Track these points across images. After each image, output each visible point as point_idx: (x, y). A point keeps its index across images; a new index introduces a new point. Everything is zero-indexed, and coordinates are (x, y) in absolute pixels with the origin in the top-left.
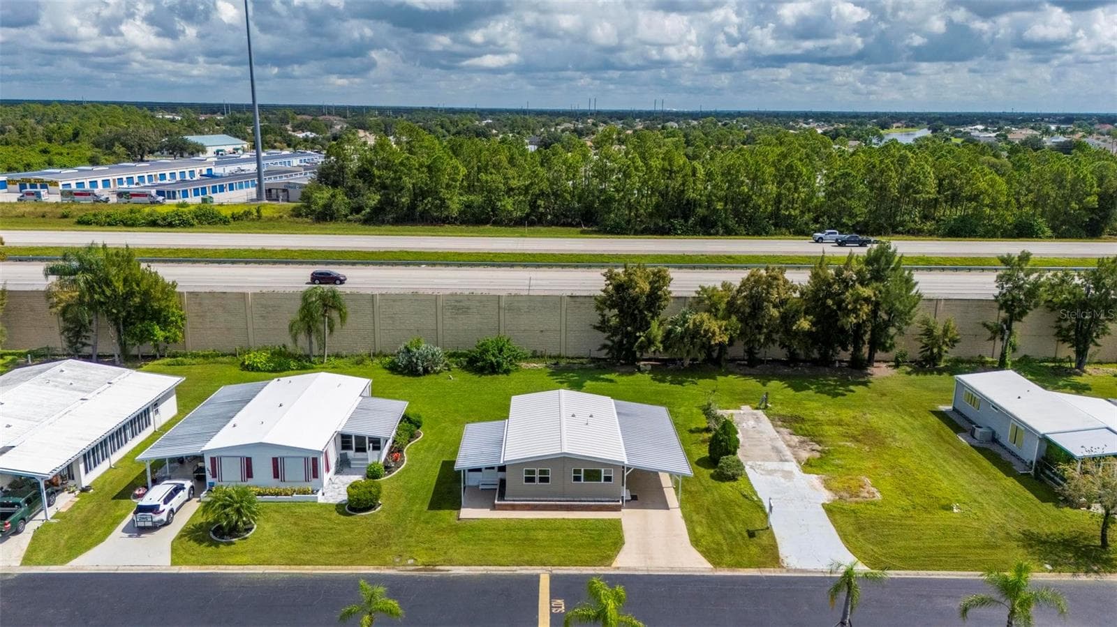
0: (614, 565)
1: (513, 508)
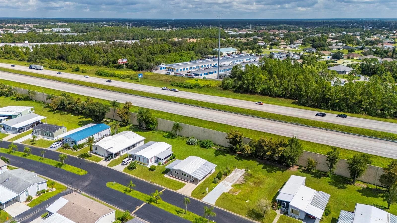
0: (177, 191)
1: (172, 177)
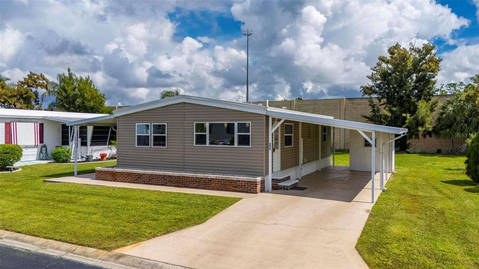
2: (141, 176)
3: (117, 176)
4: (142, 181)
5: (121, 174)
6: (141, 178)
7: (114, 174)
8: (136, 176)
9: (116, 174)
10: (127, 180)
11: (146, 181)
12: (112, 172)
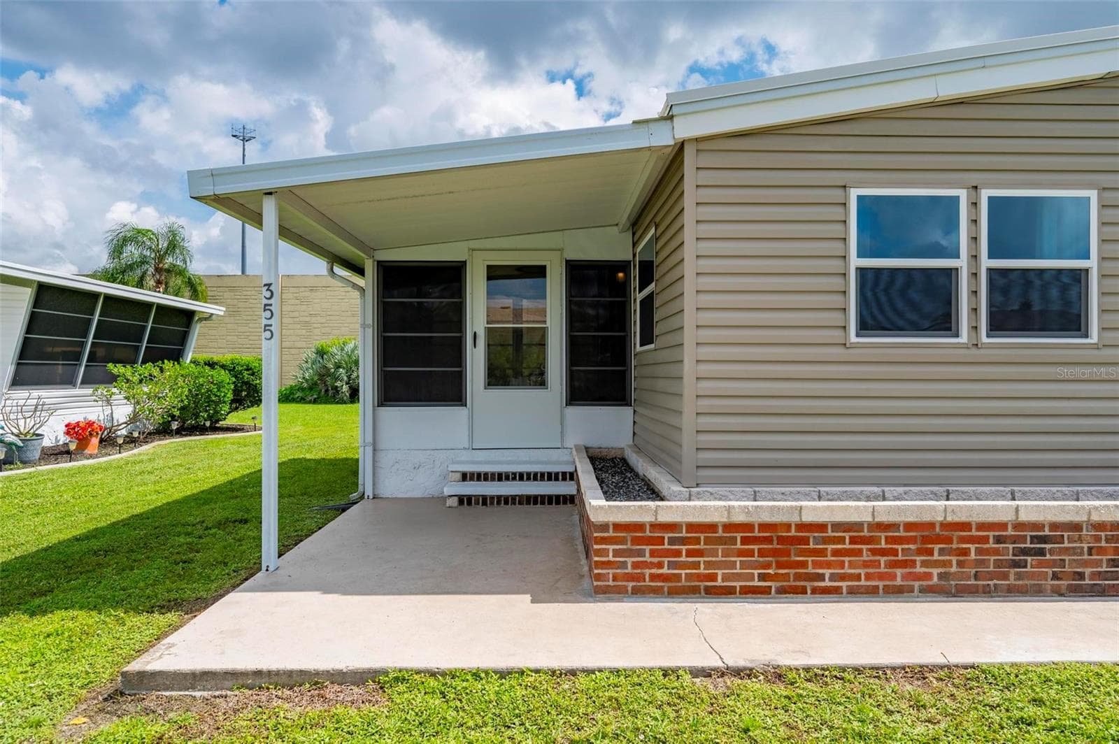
2: (1044, 539)
3: (822, 553)
4: (1055, 576)
5: (853, 540)
6: (1041, 552)
7: (781, 540)
8: (999, 540)
9: (805, 541)
10: (918, 577)
11: (1088, 571)
12: (764, 527)
